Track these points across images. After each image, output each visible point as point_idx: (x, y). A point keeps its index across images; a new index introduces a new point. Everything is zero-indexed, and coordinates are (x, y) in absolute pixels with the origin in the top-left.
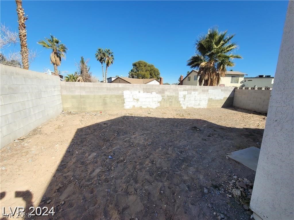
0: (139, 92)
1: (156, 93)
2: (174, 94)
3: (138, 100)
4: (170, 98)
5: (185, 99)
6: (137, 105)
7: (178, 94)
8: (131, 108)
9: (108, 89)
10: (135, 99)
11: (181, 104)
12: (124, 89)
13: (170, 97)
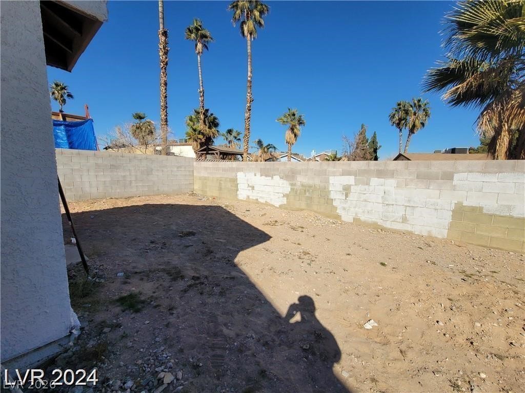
0: (255, 175)
1: (281, 178)
2: (317, 182)
3: (253, 188)
4: (308, 191)
5: (347, 196)
6: (253, 196)
7: (327, 181)
8: (245, 199)
9: (224, 170)
10: (250, 185)
11: (336, 208)
12: (238, 170)
13: (306, 188)
